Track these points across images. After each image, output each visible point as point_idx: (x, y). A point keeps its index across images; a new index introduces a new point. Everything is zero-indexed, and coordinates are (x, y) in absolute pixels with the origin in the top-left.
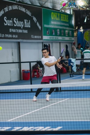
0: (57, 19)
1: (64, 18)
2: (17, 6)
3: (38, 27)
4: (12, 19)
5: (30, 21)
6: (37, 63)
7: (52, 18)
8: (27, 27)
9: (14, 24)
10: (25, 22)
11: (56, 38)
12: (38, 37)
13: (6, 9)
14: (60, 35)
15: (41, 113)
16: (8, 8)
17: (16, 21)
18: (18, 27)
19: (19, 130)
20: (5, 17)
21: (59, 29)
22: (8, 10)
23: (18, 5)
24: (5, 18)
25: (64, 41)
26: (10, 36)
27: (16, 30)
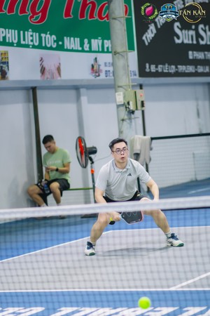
4: (193, 27)
9: (200, 40)
13: (179, 4)
17: (205, 31)
20: (177, 24)
22: (183, 6)
24: (178, 27)
26: (191, 69)
27: (206, 53)
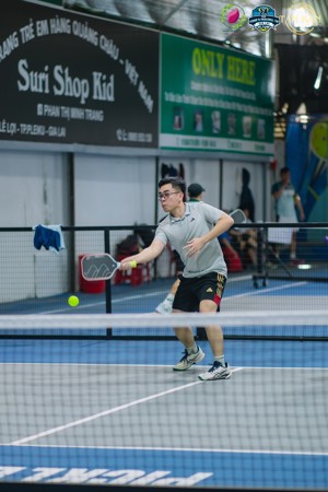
0: (213, 75)
1: (238, 70)
2: (68, 21)
3: (142, 100)
4: (46, 68)
5: (112, 78)
6: (135, 232)
7: (197, 70)
8: (102, 101)
9: (55, 88)
10: (97, 83)
11: (206, 143)
12: (141, 137)
13: (27, 33)
14: (223, 133)
15: (135, 420)
16: (34, 27)
17: (63, 76)
18: (69, 97)
19: (49, 481)
20: (23, 62)
21: (219, 109)
22: (33, 36)
23: (72, 18)
24: (23, 66)
25: (237, 156)
26: (39, 130)
27: (63, 108)
